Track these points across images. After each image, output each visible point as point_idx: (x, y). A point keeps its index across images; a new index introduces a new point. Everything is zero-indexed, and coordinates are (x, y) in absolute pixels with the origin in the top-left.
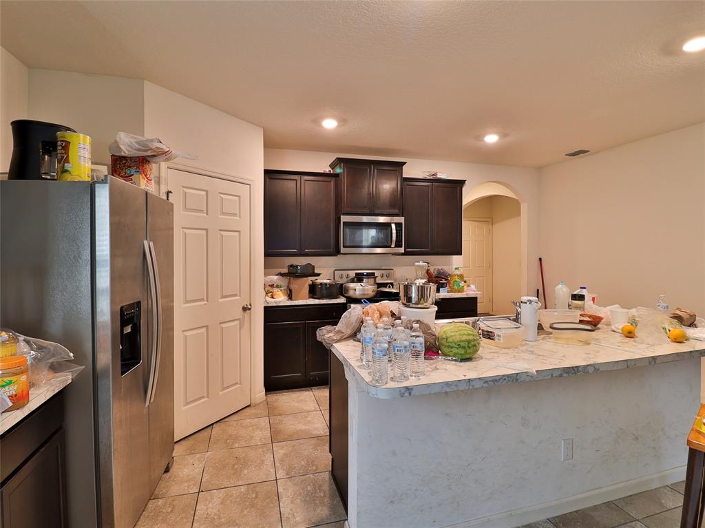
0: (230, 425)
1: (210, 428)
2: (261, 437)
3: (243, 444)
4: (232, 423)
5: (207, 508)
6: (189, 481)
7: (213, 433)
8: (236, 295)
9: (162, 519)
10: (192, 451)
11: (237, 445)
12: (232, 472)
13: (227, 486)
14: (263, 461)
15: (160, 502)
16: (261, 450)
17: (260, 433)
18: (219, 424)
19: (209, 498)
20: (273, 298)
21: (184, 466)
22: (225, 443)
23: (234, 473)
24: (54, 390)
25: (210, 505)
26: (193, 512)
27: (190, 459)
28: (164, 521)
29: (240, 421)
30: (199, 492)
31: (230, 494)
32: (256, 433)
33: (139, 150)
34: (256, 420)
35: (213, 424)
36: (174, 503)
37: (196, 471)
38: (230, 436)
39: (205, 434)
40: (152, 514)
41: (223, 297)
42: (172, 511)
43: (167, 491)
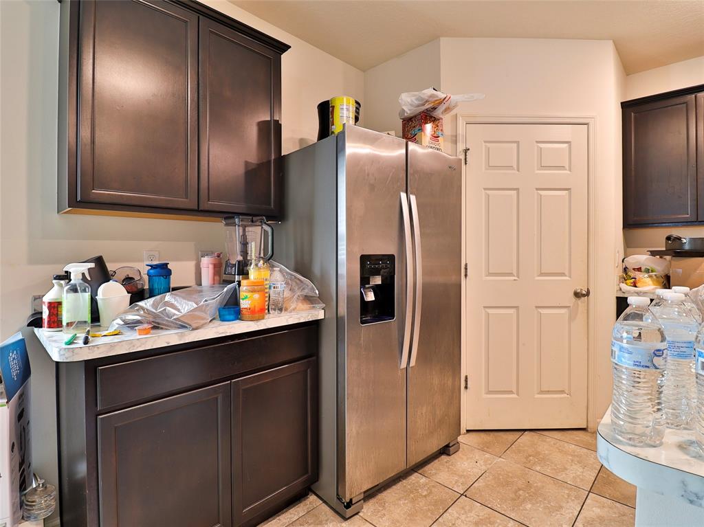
0: (545, 441)
1: (520, 433)
2: (578, 476)
3: (548, 471)
4: (548, 440)
5: (458, 518)
6: (460, 476)
7: (518, 440)
8: (563, 274)
9: (412, 498)
10: (484, 448)
11: (538, 468)
12: (512, 496)
13: (495, 508)
14: (561, 507)
15: (423, 480)
16: (567, 492)
17: (581, 470)
18: (532, 433)
19: (467, 508)
20: (636, 287)
21: (467, 459)
22: (527, 458)
23: (513, 499)
24: (299, 319)
25: (463, 517)
26: (442, 511)
27: (477, 455)
28: (413, 501)
29: (562, 443)
30: (462, 495)
31: (491, 519)
32: (575, 467)
33: (418, 106)
34: (585, 450)
35: (525, 430)
36: (433, 489)
37: (474, 470)
38: (538, 453)
39: (511, 437)
40: (409, 487)
41: (542, 274)
42: (425, 496)
43: (436, 473)
